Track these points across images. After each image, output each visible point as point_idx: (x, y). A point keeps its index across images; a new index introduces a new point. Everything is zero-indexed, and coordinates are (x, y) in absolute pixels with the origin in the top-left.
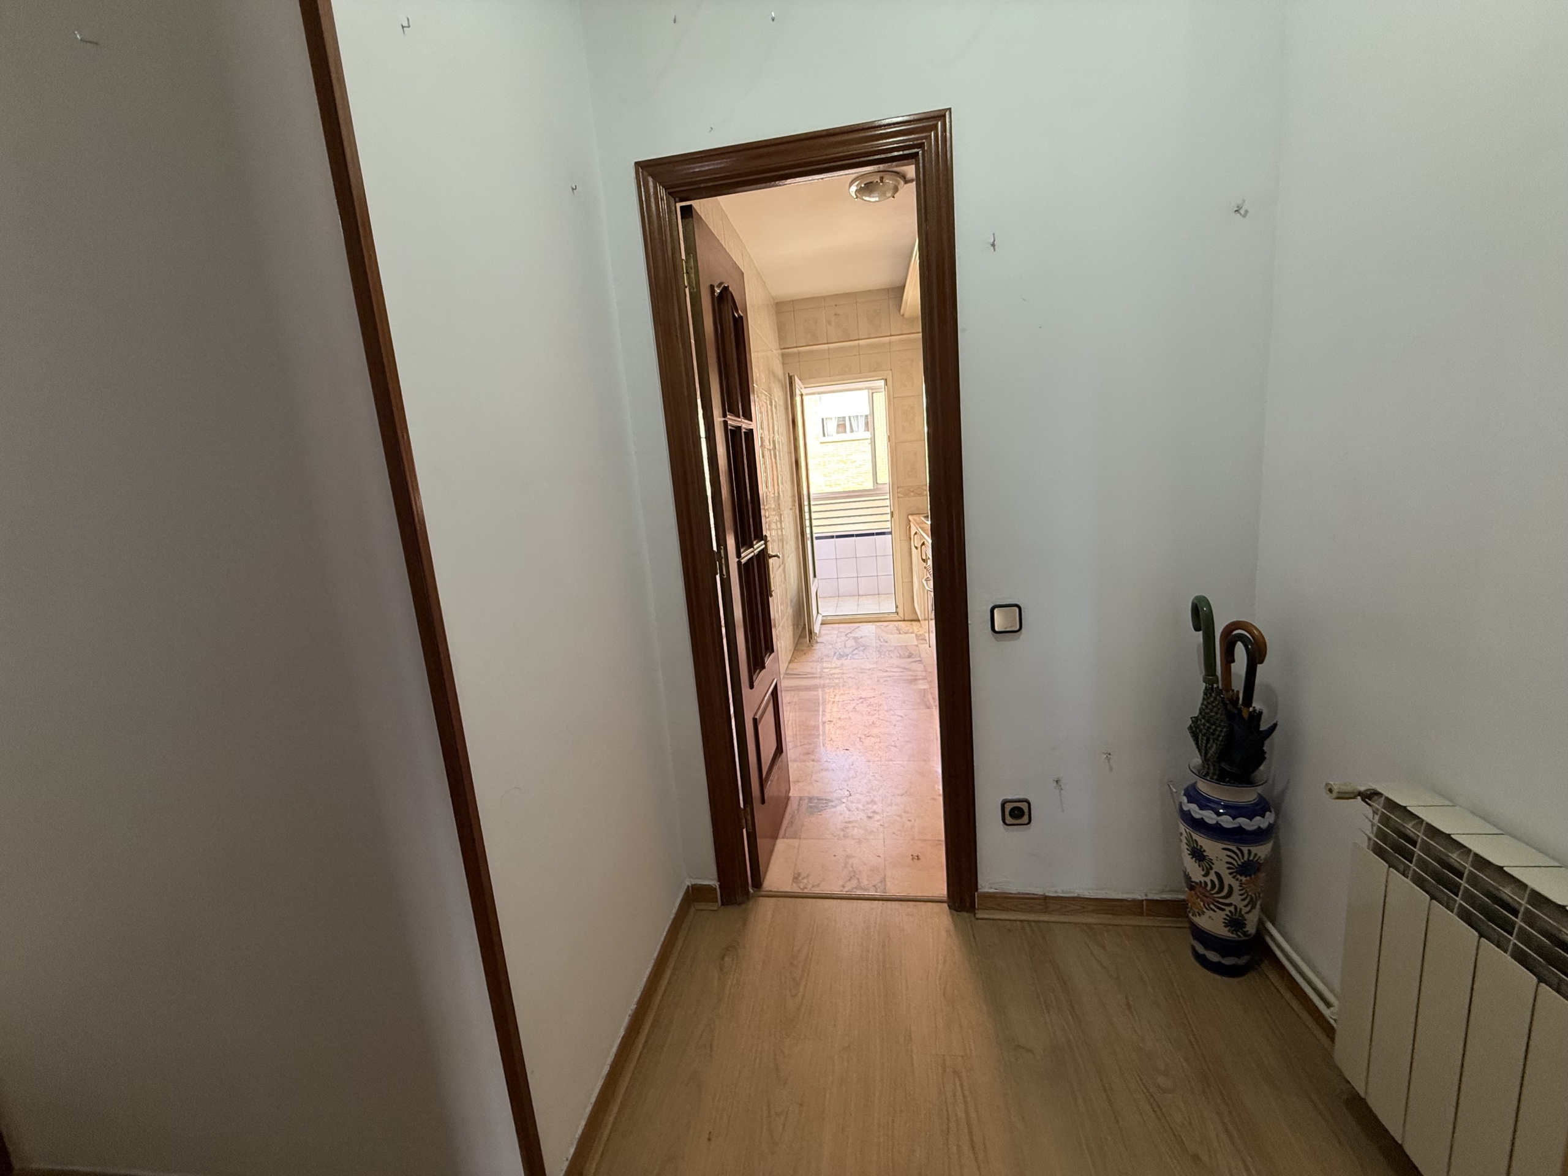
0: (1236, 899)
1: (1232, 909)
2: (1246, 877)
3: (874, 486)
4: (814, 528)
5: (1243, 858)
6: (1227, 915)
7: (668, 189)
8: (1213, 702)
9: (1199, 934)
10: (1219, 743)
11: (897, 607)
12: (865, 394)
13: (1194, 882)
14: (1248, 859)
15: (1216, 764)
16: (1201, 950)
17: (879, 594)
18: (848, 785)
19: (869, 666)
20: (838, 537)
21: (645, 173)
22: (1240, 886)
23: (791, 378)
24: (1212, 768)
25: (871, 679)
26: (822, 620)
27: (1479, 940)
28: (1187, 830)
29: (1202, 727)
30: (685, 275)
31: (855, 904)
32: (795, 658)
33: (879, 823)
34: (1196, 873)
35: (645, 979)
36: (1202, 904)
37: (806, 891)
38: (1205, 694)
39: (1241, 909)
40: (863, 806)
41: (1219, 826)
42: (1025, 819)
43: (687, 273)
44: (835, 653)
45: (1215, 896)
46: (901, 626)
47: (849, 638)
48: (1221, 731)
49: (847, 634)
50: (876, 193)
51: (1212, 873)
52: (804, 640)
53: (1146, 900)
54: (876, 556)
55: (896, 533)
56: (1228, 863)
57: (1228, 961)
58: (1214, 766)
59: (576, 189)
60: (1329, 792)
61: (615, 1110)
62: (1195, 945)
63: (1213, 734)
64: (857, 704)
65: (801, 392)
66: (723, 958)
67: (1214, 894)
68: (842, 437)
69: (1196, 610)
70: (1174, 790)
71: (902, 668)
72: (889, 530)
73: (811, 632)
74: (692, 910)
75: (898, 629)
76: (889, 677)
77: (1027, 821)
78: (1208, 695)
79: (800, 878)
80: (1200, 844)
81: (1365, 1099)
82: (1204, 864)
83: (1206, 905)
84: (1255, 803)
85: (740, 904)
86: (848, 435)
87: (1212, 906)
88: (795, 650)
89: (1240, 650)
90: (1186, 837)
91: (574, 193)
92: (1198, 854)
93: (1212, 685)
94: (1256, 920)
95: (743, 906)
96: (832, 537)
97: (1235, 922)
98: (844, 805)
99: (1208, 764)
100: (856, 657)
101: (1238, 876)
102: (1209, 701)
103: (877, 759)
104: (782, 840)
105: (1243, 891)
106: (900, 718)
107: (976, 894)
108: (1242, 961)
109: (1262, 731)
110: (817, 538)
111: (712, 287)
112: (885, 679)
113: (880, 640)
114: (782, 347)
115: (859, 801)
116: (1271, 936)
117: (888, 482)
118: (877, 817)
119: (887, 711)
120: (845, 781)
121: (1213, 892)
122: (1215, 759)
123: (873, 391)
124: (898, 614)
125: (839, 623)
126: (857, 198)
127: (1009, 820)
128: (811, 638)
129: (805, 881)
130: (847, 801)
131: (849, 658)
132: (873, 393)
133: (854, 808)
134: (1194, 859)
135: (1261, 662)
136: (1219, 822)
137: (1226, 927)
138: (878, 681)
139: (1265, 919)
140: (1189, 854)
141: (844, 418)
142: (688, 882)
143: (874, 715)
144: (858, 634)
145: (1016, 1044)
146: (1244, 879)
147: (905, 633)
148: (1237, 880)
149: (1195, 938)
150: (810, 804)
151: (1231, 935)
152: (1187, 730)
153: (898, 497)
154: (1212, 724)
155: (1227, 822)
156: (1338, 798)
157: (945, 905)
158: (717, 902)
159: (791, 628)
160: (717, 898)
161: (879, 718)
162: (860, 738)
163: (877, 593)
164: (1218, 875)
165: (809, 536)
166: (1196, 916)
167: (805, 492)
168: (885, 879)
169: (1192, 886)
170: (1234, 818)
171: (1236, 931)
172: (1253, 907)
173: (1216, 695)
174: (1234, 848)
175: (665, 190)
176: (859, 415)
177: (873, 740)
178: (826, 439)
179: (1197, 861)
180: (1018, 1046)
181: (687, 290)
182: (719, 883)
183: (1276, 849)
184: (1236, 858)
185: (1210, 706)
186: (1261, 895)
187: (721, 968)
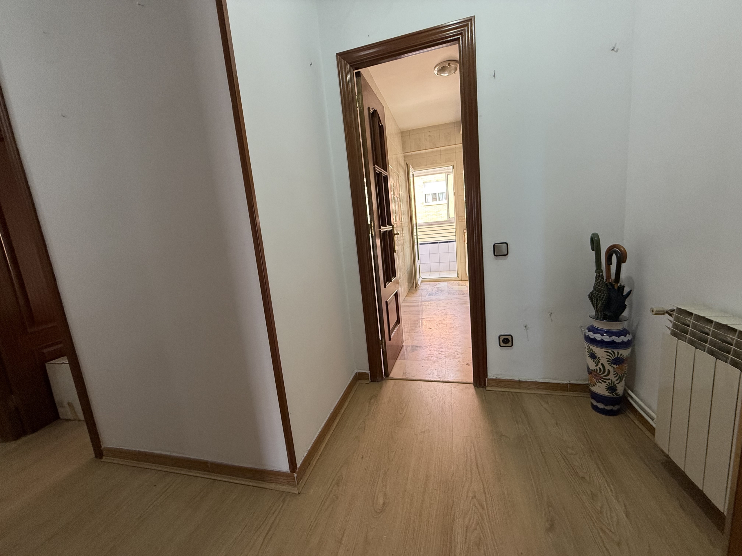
0: (611, 376)
1: (610, 381)
2: (616, 365)
3: (448, 219)
4: (418, 240)
5: (615, 356)
6: (607, 385)
7: (351, 64)
8: (600, 282)
9: (595, 396)
10: (603, 301)
11: (458, 274)
12: (444, 175)
13: (591, 370)
14: (617, 356)
15: (602, 312)
16: (595, 403)
17: (450, 271)
18: (430, 341)
19: (444, 298)
20: (430, 243)
21: (341, 58)
22: (613, 370)
23: (407, 165)
24: (600, 314)
25: (444, 303)
26: (422, 280)
27: (716, 361)
28: (588, 345)
29: (594, 294)
30: (357, 102)
31: (430, 384)
32: (408, 295)
33: (444, 356)
34: (592, 365)
35: (337, 402)
36: (595, 380)
37: (408, 378)
38: (596, 278)
39: (614, 382)
40: (437, 349)
41: (603, 341)
42: (510, 344)
43: (358, 101)
44: (427, 293)
45: (601, 375)
46: (460, 283)
47: (434, 287)
48: (604, 296)
49: (434, 286)
50: (447, 72)
51: (600, 364)
52: (413, 288)
53: (569, 384)
54: (449, 252)
55: (458, 241)
56: (607, 358)
57: (608, 408)
58: (601, 313)
59: (312, 64)
60: (651, 312)
61: (324, 446)
62: (593, 402)
63: (600, 297)
64: (437, 312)
65: (413, 173)
66: (371, 399)
67: (601, 374)
68: (435, 203)
69: (592, 240)
70: (583, 330)
71: (459, 299)
72: (455, 240)
73: (416, 284)
74: (358, 383)
75: (458, 284)
76: (453, 302)
77: (511, 345)
78: (598, 278)
79: (406, 374)
80: (593, 350)
81: (668, 456)
82: (596, 360)
83: (597, 381)
84: (622, 330)
85: (378, 382)
86: (438, 202)
87: (600, 381)
88: (408, 292)
89: (614, 258)
90: (587, 349)
91: (311, 66)
92: (593, 356)
93: (600, 274)
94: (622, 389)
95: (380, 383)
96: (428, 243)
97: (612, 388)
98: (428, 349)
99: (598, 313)
100: (437, 294)
101: (613, 365)
102: (598, 281)
103: (445, 332)
104: (399, 360)
105: (615, 373)
106: (456, 317)
107: (487, 379)
108: (616, 408)
109: (624, 295)
110: (420, 244)
111: (369, 108)
112: (450, 303)
113: (449, 288)
114: (404, 152)
115: (435, 347)
116: (632, 397)
117: (454, 217)
118: (443, 353)
119: (450, 315)
120: (429, 340)
121: (600, 374)
122: (601, 310)
123: (448, 174)
124: (458, 278)
125: (430, 282)
126: (437, 75)
127: (502, 344)
128: (416, 286)
129: (408, 375)
130: (429, 347)
131: (434, 295)
132: (447, 175)
133: (433, 350)
134: (591, 358)
135: (624, 262)
136: (603, 339)
137: (607, 390)
138: (447, 303)
139: (627, 389)
140: (589, 357)
141: (436, 194)
142: (357, 371)
143: (444, 316)
144: (439, 286)
145: (501, 434)
146: (615, 366)
147: (462, 285)
148: (612, 367)
149: (592, 398)
150: (413, 348)
151: (609, 394)
152: (587, 297)
153: (459, 222)
154: (599, 293)
155: (606, 338)
156: (656, 314)
157: (473, 385)
158: (369, 380)
159: (407, 283)
160: (369, 378)
161: (446, 317)
162: (437, 325)
163: (449, 270)
164: (602, 365)
165: (416, 243)
166: (592, 387)
167: (414, 222)
168: (445, 375)
169: (590, 372)
170: (610, 337)
171: (612, 392)
172: (621, 381)
173: (601, 278)
174: (610, 351)
175: (349, 64)
176: (443, 192)
177: (443, 325)
178: (427, 204)
179: (592, 359)
180: (502, 435)
181: (358, 109)
182: (370, 372)
183: (633, 353)
184: (611, 355)
185: (598, 284)
186: (625, 376)
187: (370, 403)
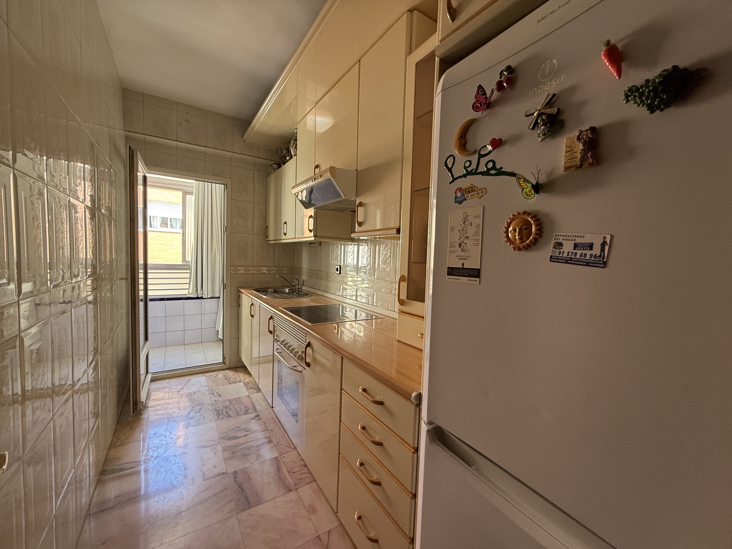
26: (152, 378)
46: (229, 375)
49: (179, 392)
65: (144, 174)
68: (165, 229)
75: (227, 379)
86: (169, 229)
110: (151, 300)
113: (213, 394)
114: (126, 129)
124: (224, 364)
141: (167, 218)
144: (190, 389)
176: (177, 218)
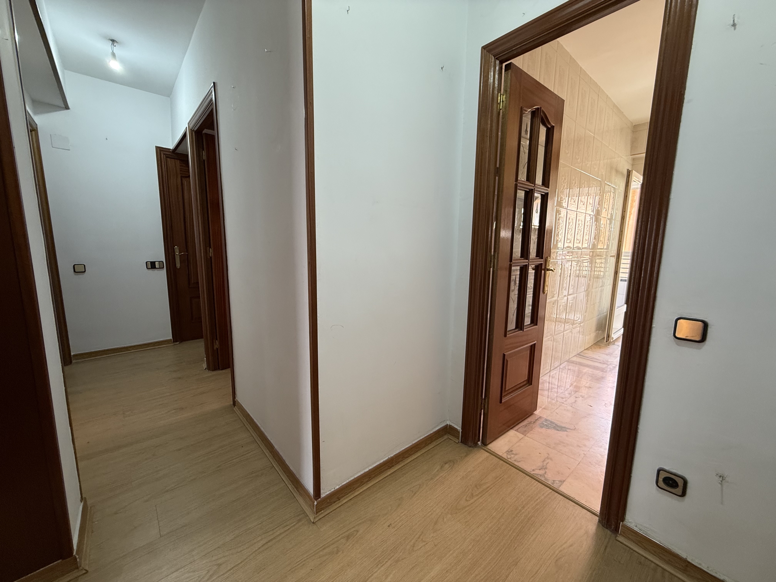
21: (486, 51)
23: (629, 172)
30: (501, 103)
32: (591, 348)
33: (583, 452)
42: (679, 492)
52: (603, 341)
59: (444, 67)
73: (609, 337)
74: (446, 437)
77: (681, 495)
79: (511, 453)
85: (470, 447)
88: (594, 344)
91: (442, 70)
98: (566, 432)
104: (514, 432)
107: (621, 523)
111: (522, 108)
114: (633, 154)
118: (584, 449)
128: (608, 340)
129: (513, 456)
130: (570, 431)
133: (572, 437)
142: (448, 423)
150: (544, 422)
157: (597, 518)
160: (459, 437)
175: (494, 57)
181: (501, 111)
182: (461, 430)
187: (442, 467)
